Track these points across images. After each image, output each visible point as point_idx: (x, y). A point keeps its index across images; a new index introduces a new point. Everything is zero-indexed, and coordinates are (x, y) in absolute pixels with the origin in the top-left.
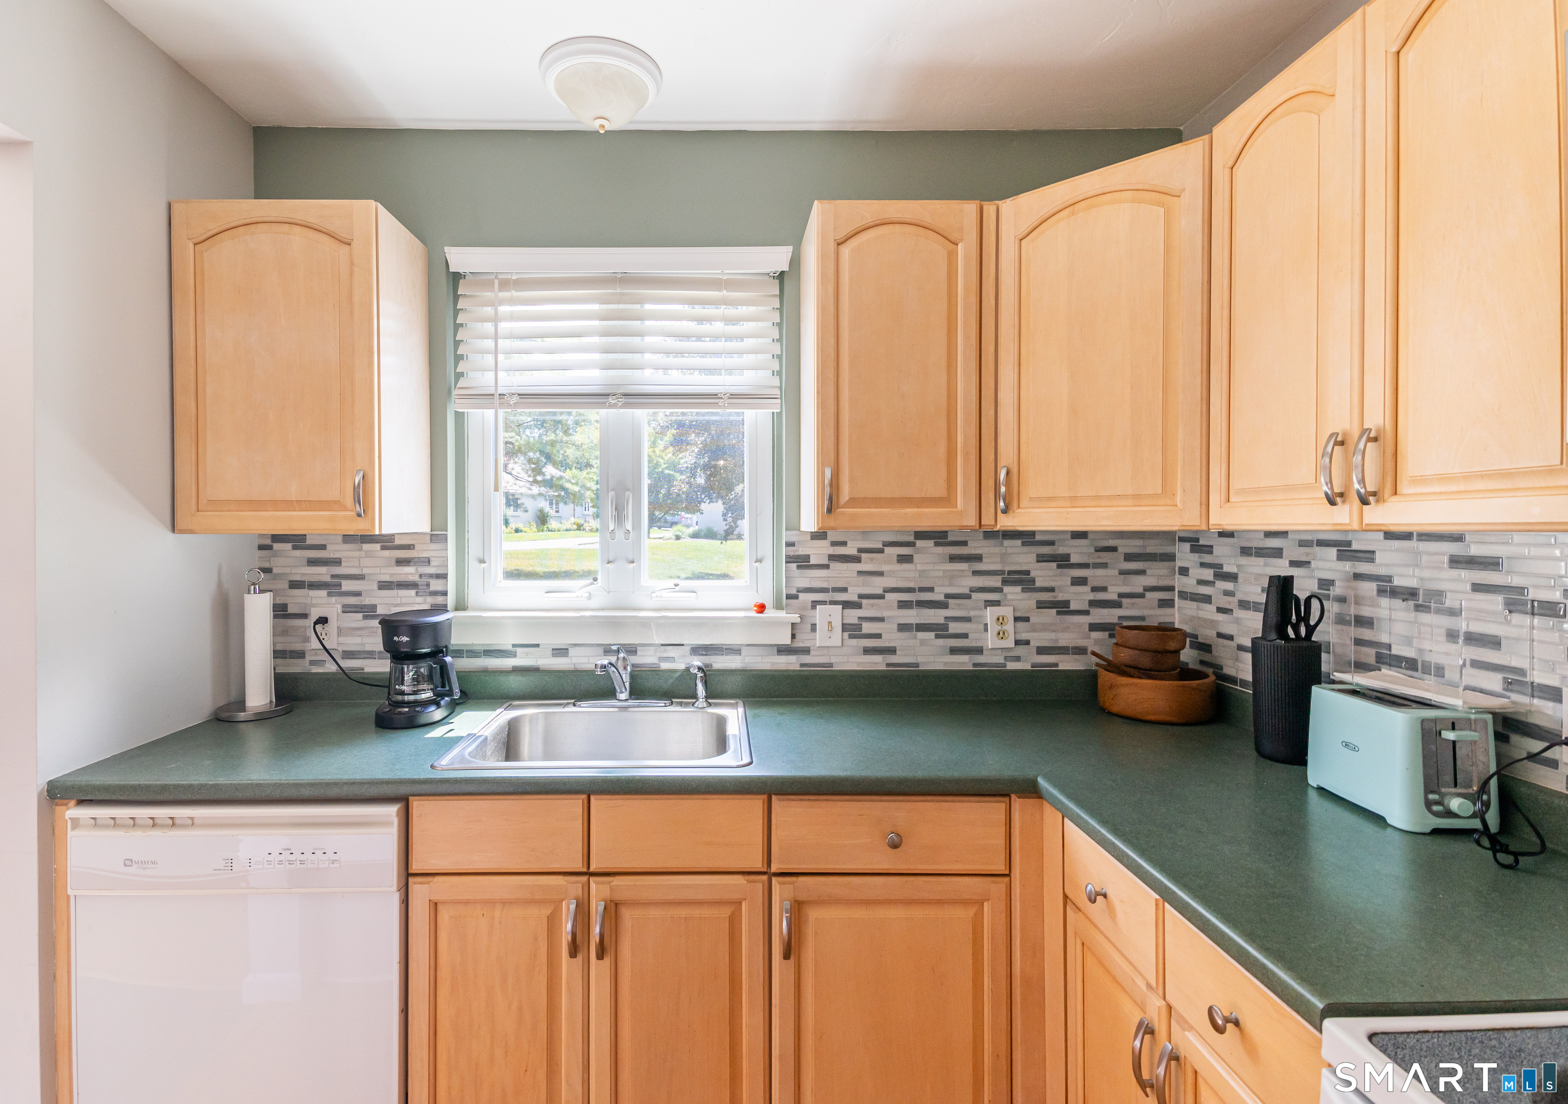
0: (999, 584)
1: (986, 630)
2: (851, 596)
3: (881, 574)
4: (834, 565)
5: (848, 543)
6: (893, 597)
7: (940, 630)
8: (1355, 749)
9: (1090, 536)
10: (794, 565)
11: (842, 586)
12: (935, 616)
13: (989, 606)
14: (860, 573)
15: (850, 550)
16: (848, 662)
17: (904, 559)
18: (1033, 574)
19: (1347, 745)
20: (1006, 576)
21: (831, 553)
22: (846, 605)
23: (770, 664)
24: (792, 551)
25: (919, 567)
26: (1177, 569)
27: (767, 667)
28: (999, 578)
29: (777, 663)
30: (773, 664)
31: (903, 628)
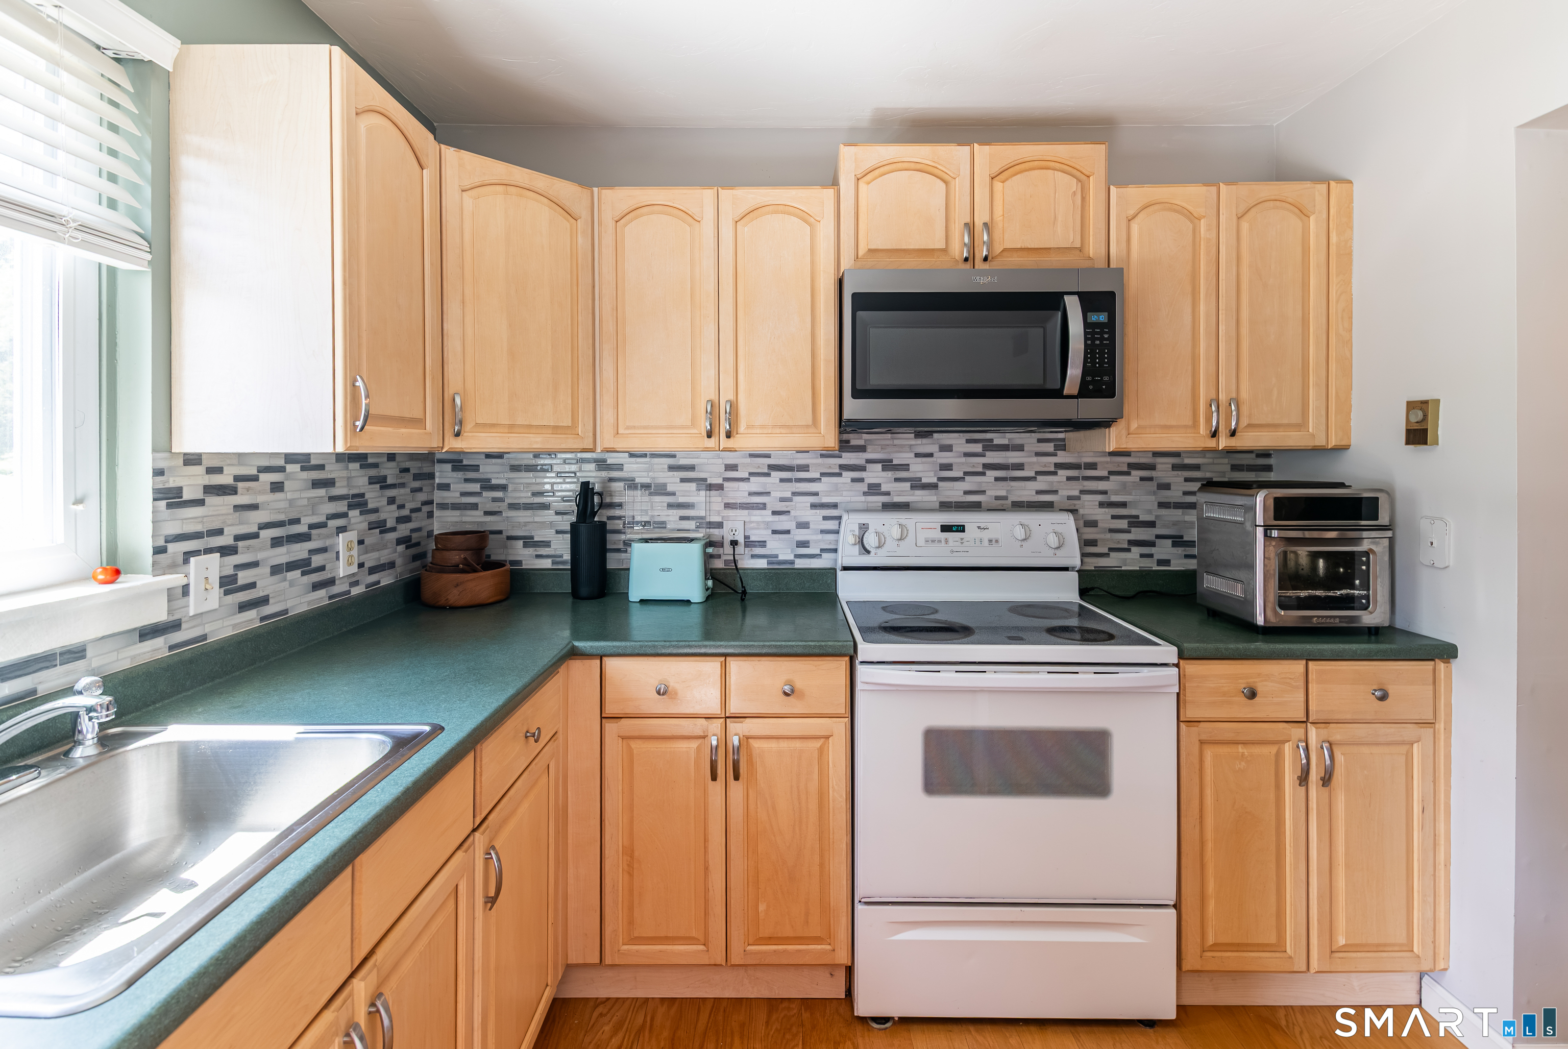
0: (345, 509)
1: (338, 558)
2: (226, 540)
3: (254, 507)
4: (211, 500)
5: (225, 469)
6: (267, 534)
7: (303, 566)
8: (669, 570)
9: (398, 458)
10: (163, 503)
11: (216, 525)
12: (299, 551)
13: (341, 532)
14: (238, 508)
15: (225, 479)
16: (223, 627)
17: (277, 487)
18: (367, 496)
19: (663, 570)
20: (350, 500)
21: (207, 483)
22: (225, 551)
23: (129, 660)
24: (161, 482)
25: (289, 496)
26: (435, 485)
27: (126, 665)
28: (345, 502)
29: (139, 655)
30: (133, 658)
31: (276, 570)
